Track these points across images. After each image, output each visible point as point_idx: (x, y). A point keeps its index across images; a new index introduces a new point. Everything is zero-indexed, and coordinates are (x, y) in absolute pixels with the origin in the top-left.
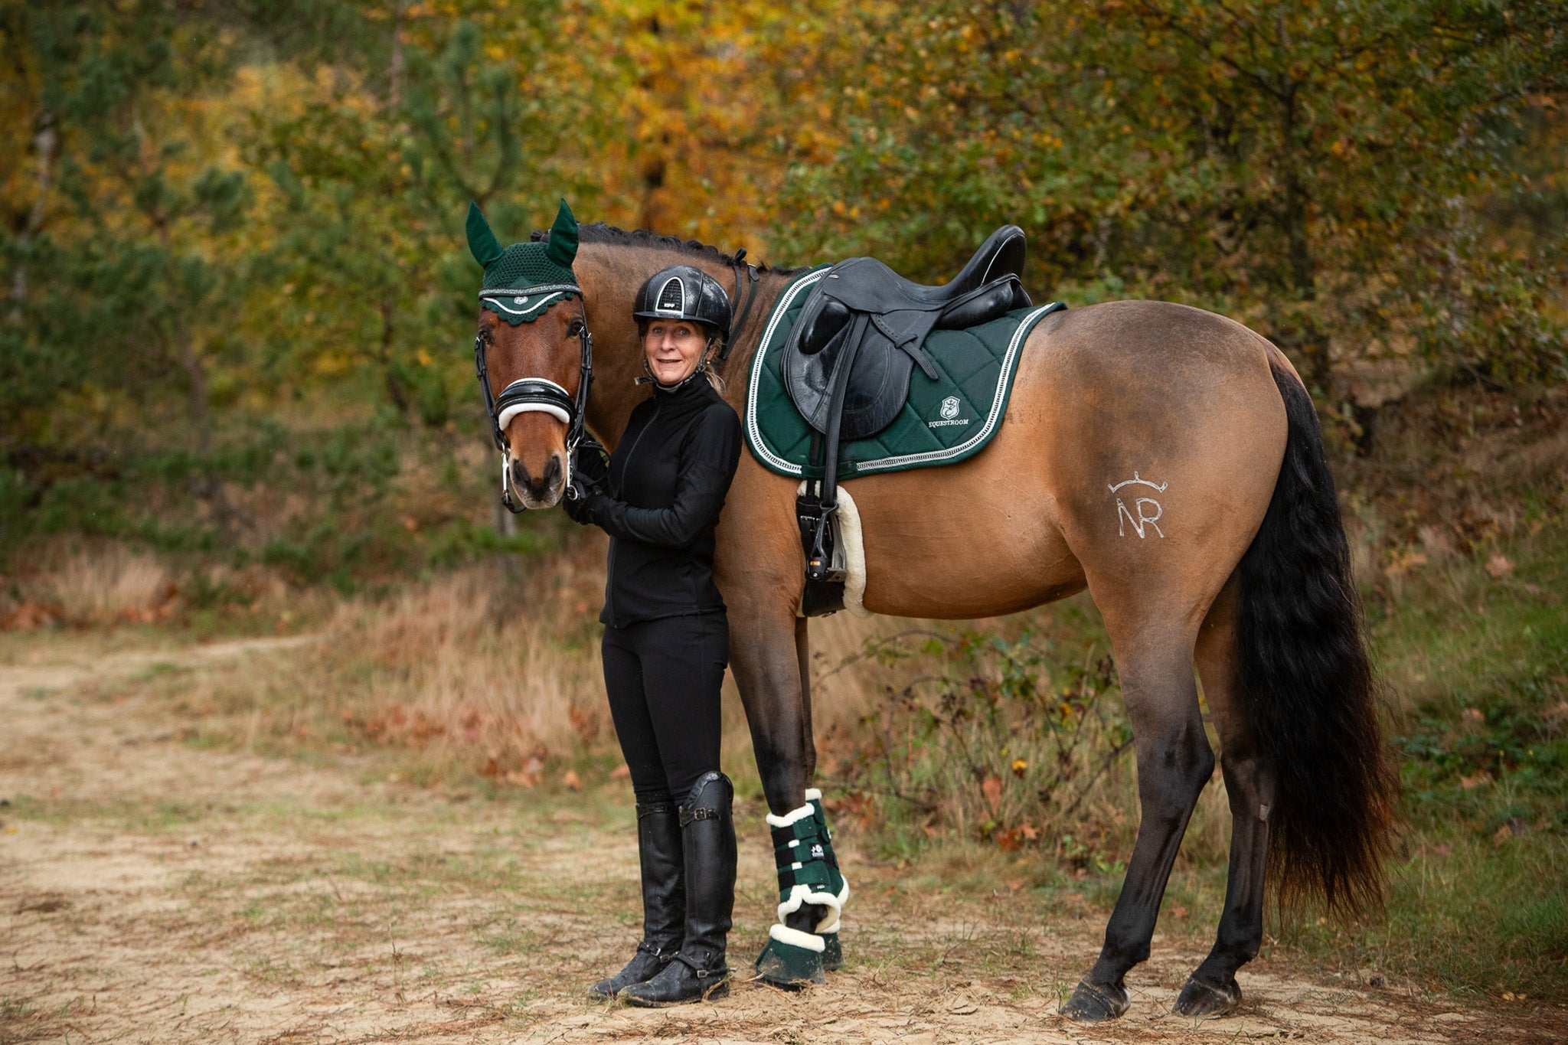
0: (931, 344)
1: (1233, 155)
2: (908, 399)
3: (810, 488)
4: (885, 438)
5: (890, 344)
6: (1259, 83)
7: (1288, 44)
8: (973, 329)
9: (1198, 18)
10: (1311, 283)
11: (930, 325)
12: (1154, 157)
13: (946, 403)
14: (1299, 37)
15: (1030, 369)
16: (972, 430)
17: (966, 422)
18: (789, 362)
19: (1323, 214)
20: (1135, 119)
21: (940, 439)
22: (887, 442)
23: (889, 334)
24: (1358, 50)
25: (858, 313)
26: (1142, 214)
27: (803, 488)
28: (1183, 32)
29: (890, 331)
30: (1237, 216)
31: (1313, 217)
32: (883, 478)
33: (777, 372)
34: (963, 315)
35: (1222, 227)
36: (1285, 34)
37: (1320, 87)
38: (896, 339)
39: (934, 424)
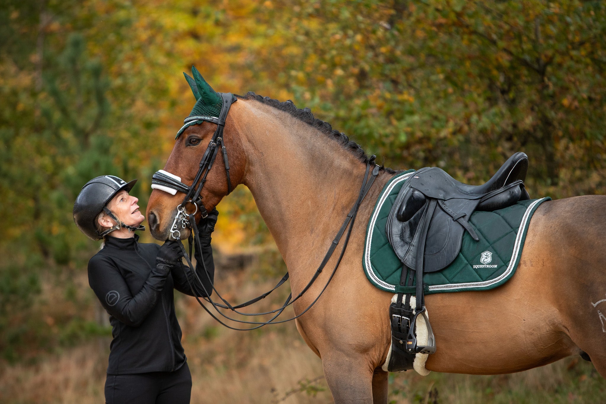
0: (474, 220)
1: (512, 103)
2: (461, 251)
3: (400, 299)
4: (446, 272)
5: (450, 218)
6: (525, 63)
7: (541, 40)
8: (498, 211)
9: (490, 27)
10: (557, 176)
11: (473, 208)
12: (466, 106)
13: (484, 255)
14: (548, 37)
15: (535, 235)
16: (500, 271)
17: (496, 266)
18: (391, 226)
19: (563, 137)
20: (455, 84)
21: (480, 276)
22: (448, 276)
23: (449, 212)
24: (582, 43)
25: (430, 199)
26: (461, 137)
27: (395, 299)
28: (480, 35)
29: (450, 211)
30: (515, 139)
31: (559, 139)
32: (444, 296)
33: (383, 231)
34: (493, 203)
35: (507, 145)
36: (540, 35)
37: (560, 65)
38: (454, 216)
39: (476, 267)
